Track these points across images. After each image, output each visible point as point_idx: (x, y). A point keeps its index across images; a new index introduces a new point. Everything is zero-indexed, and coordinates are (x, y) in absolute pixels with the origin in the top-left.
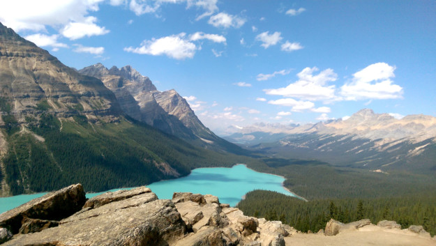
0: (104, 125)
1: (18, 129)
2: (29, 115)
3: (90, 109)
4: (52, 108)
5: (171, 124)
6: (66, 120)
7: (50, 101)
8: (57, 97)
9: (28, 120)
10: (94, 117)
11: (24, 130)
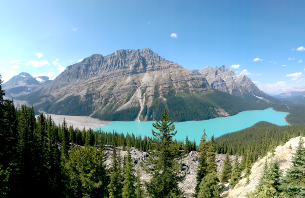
0: (197, 92)
1: (159, 96)
2: (164, 91)
3: (191, 86)
4: (174, 87)
5: (241, 91)
6: (179, 91)
7: (174, 84)
8: (177, 82)
9: (163, 92)
10: (193, 89)
11: (161, 97)
